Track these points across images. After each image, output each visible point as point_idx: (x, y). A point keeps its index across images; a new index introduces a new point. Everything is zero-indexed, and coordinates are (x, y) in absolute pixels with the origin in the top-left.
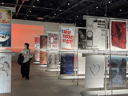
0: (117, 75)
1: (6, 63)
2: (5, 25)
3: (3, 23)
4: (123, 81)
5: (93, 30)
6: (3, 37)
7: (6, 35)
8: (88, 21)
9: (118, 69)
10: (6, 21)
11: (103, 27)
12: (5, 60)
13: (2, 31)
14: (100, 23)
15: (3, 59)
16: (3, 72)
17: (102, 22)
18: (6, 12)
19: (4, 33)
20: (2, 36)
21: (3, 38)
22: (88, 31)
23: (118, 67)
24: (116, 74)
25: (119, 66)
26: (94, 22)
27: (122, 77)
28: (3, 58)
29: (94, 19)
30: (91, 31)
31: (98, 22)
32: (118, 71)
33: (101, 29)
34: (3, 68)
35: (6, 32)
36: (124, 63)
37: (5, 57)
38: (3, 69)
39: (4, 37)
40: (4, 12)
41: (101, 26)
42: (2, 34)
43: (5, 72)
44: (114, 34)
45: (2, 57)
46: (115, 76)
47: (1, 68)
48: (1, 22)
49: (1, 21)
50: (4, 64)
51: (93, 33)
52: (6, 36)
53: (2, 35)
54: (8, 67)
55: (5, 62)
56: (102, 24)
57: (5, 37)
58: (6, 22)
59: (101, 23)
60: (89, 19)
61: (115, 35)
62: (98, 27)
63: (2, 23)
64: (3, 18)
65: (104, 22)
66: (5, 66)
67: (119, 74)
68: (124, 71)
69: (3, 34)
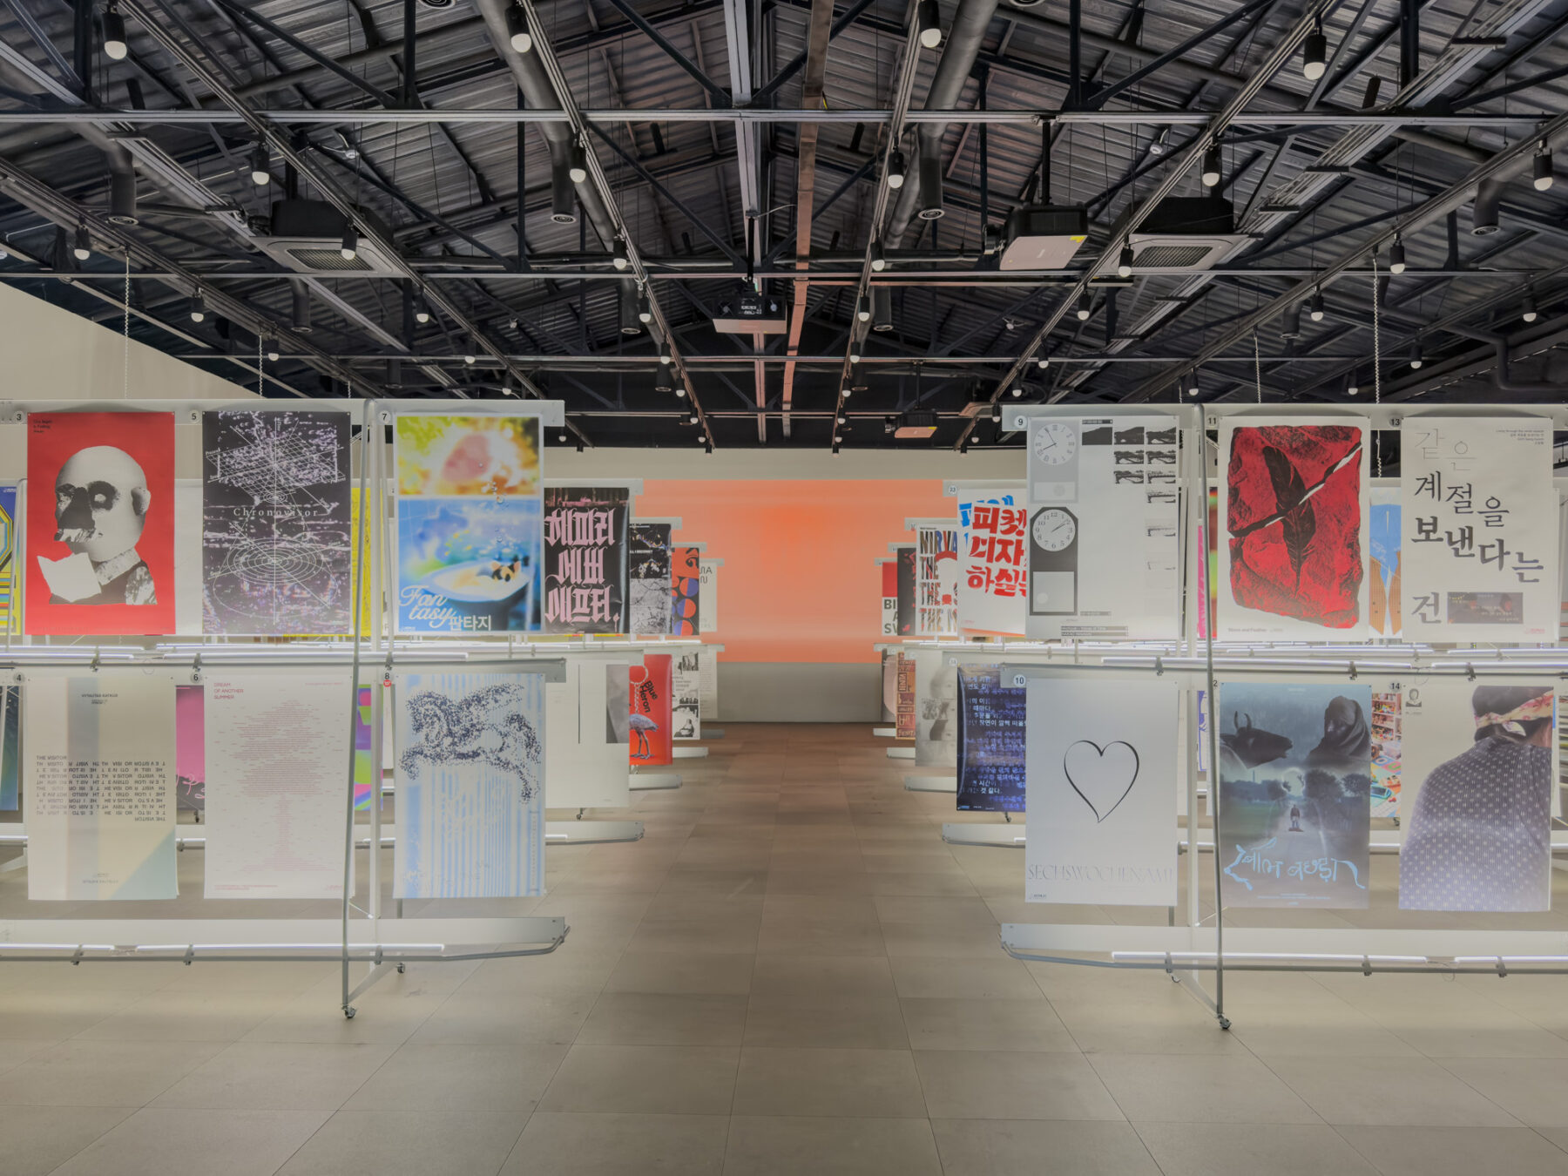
0: (1286, 822)
1: (516, 724)
2: (504, 505)
3: (494, 497)
4: (1343, 868)
5: (1076, 501)
6: (497, 574)
7: (515, 559)
8: (1038, 440)
9: (1292, 777)
10: (510, 484)
11: (1159, 476)
12: (514, 708)
13: (494, 542)
14: (1133, 448)
15: (503, 698)
16: (501, 773)
17: (1152, 436)
18: (509, 431)
19: (500, 554)
20: (493, 569)
21: (500, 578)
22: (1044, 510)
23: (1295, 763)
24: (1278, 814)
25: (1304, 756)
26: (1084, 443)
27: (1330, 839)
28: (498, 697)
29: (1086, 422)
30: (1065, 510)
31: (1118, 443)
32: (1298, 789)
33: (1144, 489)
34: (501, 750)
35: (515, 545)
36: (1350, 728)
37: (513, 688)
38: (502, 756)
39: (503, 574)
40: (502, 428)
41: (1146, 467)
42: (490, 556)
43: (513, 775)
44: (1253, 520)
45: (497, 691)
46: (1274, 826)
47: (492, 752)
48: (485, 489)
49: (485, 484)
50: (504, 730)
51: (1075, 520)
52: (512, 568)
53: (492, 565)
54: (529, 745)
55: (511, 720)
56: (1152, 455)
57: (510, 572)
58: (511, 490)
59: (1146, 447)
60: (1050, 427)
61: (1261, 524)
62: (1120, 475)
63: (490, 492)
64: (494, 469)
65: (1168, 436)
66: (510, 740)
67: (1307, 816)
68: (1348, 794)
69: (499, 559)
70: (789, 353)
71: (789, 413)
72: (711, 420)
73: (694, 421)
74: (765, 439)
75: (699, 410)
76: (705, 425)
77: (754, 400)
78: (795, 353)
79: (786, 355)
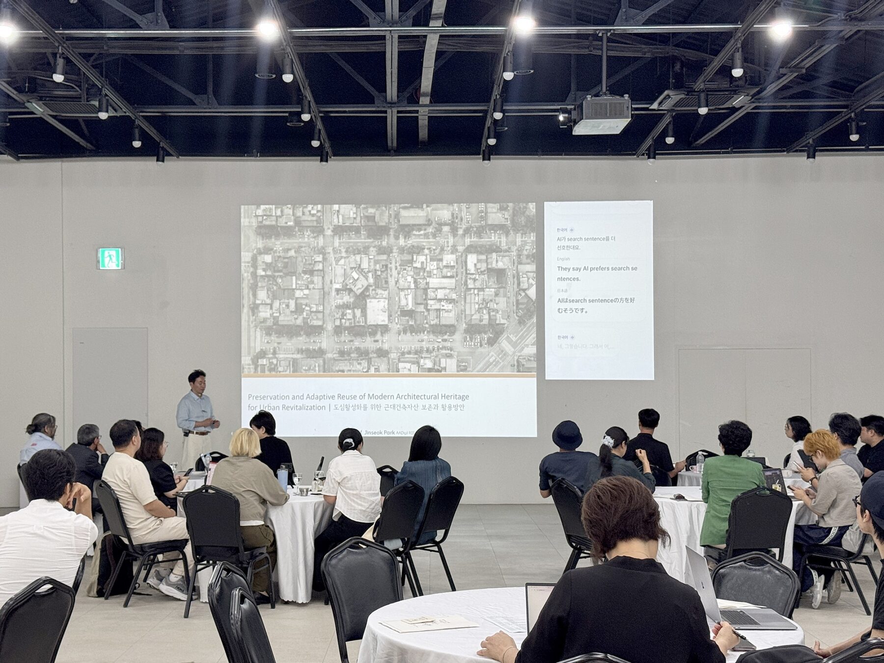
70: (432, 23)
71: (427, 109)
72: (327, 119)
73: (306, 117)
74: (395, 144)
75: (313, 104)
76: (319, 125)
77: (383, 89)
78: (439, 23)
79: (427, 25)
